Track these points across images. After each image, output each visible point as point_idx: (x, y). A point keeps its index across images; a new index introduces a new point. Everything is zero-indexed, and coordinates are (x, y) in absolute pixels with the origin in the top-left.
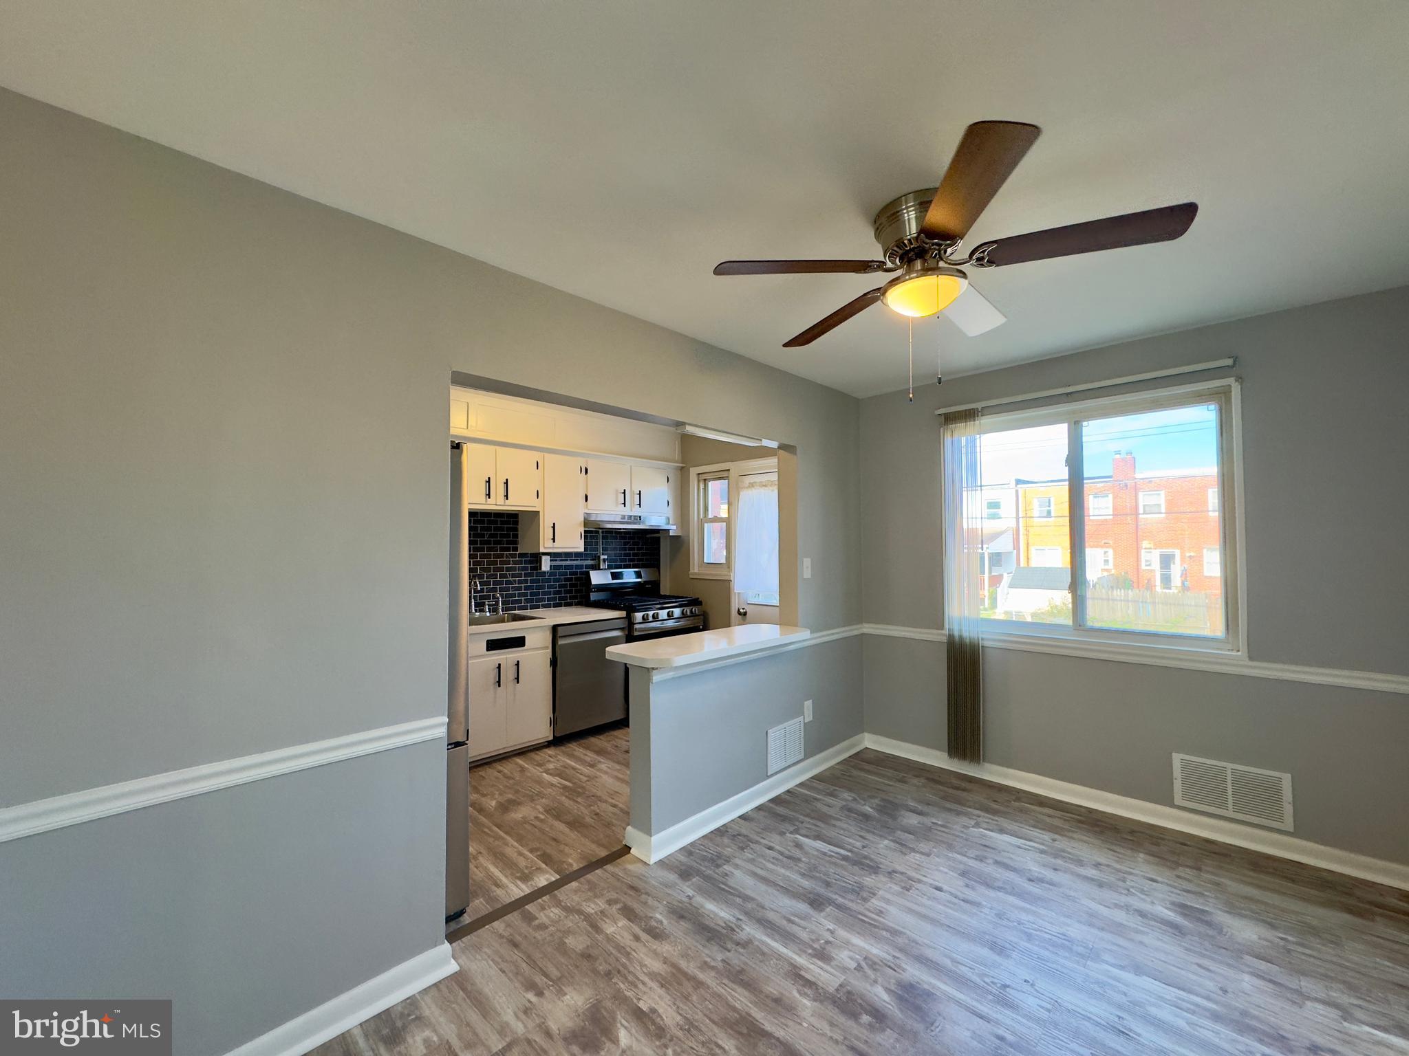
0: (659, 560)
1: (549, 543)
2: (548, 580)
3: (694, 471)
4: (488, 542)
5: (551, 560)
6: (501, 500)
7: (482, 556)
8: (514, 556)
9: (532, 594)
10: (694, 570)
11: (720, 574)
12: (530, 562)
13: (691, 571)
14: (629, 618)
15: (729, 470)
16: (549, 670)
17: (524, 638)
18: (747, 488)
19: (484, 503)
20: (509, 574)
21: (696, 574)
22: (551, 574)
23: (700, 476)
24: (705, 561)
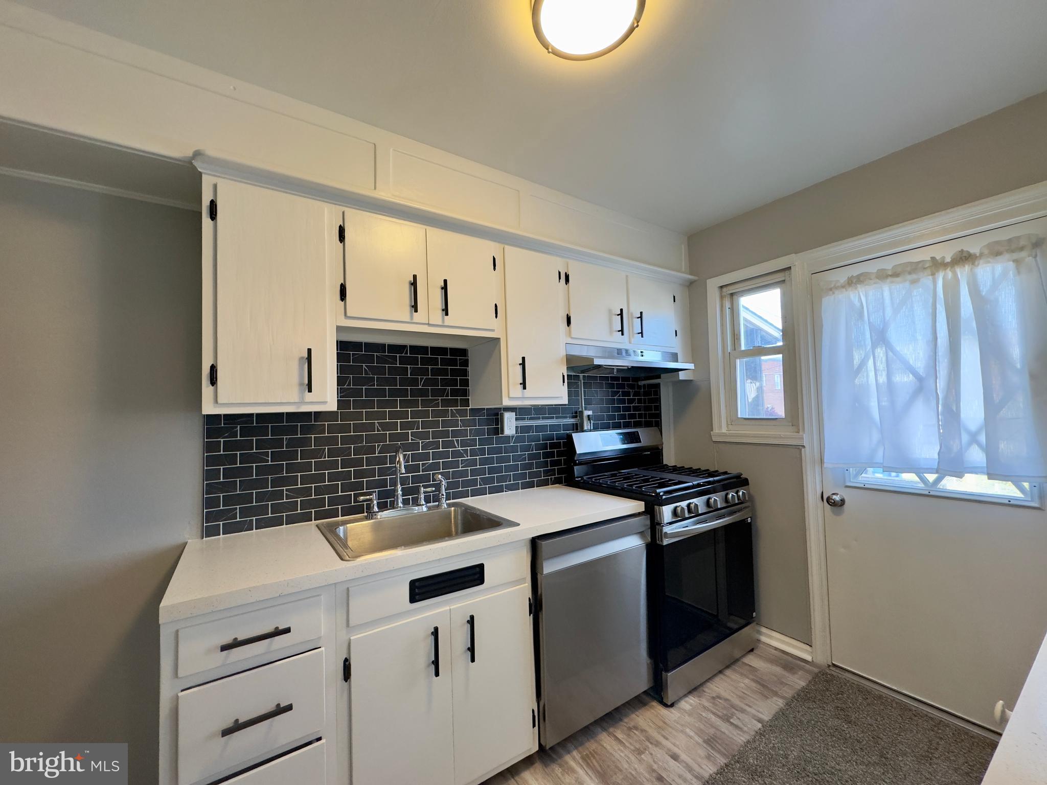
0: (659, 416)
1: (517, 391)
2: (514, 449)
3: (713, 285)
4: (423, 393)
5: (517, 419)
6: (437, 316)
7: (415, 415)
8: (462, 413)
9: (491, 471)
10: (720, 427)
11: (785, 435)
12: (488, 422)
13: (716, 430)
14: (651, 511)
15: (789, 268)
16: (528, 620)
17: (481, 567)
18: (843, 287)
19: (408, 320)
21: (720, 435)
22: (518, 439)
23: (724, 290)
24: (739, 416)
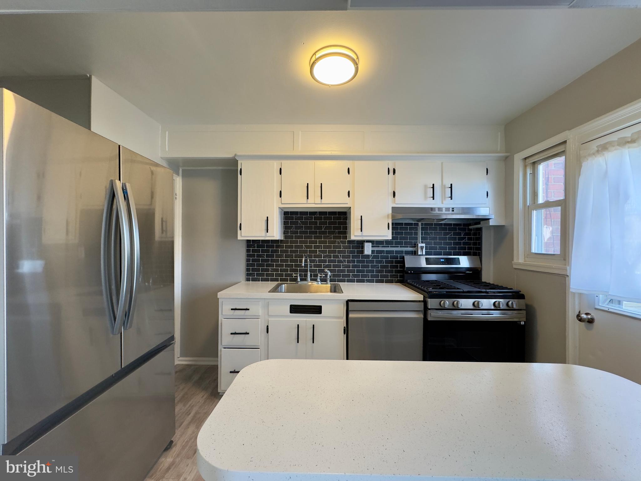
0: (480, 249)
1: (358, 233)
2: (372, 262)
3: (518, 158)
5: (372, 247)
6: (318, 200)
7: (320, 242)
8: (344, 242)
9: (358, 271)
10: (518, 259)
11: (554, 267)
12: (357, 247)
13: (515, 261)
14: (425, 302)
16: (343, 337)
17: (320, 307)
20: (340, 255)
21: (519, 264)
22: (374, 257)
23: (527, 160)
24: (534, 250)
